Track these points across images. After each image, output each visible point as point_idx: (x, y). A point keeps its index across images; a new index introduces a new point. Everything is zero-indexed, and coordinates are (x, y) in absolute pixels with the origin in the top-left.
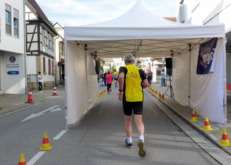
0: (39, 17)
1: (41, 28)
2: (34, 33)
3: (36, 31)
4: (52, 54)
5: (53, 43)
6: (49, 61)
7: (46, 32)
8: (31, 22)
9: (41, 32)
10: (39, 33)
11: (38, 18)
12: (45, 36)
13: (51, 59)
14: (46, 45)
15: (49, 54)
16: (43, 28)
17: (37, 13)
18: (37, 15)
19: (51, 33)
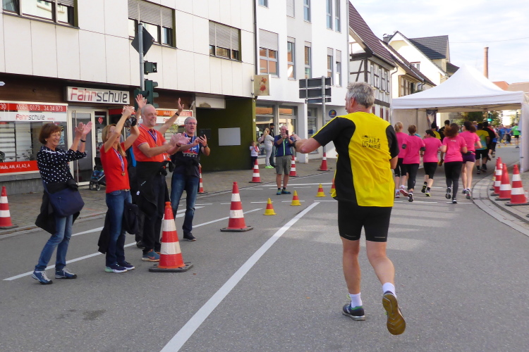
0: (367, 49)
1: (369, 63)
2: (359, 73)
3: (363, 69)
4: (386, 100)
5: (388, 81)
6: (382, 110)
7: (377, 67)
8: (355, 57)
9: (369, 70)
10: (366, 72)
11: (365, 50)
12: (375, 75)
13: (384, 108)
14: (377, 88)
15: (381, 100)
16: (373, 63)
17: (364, 43)
18: (364, 47)
19: (386, 66)
